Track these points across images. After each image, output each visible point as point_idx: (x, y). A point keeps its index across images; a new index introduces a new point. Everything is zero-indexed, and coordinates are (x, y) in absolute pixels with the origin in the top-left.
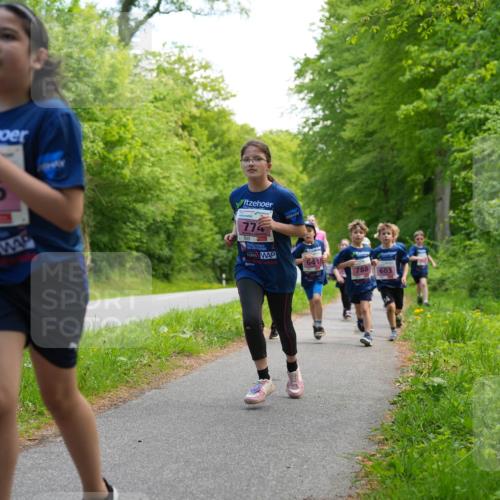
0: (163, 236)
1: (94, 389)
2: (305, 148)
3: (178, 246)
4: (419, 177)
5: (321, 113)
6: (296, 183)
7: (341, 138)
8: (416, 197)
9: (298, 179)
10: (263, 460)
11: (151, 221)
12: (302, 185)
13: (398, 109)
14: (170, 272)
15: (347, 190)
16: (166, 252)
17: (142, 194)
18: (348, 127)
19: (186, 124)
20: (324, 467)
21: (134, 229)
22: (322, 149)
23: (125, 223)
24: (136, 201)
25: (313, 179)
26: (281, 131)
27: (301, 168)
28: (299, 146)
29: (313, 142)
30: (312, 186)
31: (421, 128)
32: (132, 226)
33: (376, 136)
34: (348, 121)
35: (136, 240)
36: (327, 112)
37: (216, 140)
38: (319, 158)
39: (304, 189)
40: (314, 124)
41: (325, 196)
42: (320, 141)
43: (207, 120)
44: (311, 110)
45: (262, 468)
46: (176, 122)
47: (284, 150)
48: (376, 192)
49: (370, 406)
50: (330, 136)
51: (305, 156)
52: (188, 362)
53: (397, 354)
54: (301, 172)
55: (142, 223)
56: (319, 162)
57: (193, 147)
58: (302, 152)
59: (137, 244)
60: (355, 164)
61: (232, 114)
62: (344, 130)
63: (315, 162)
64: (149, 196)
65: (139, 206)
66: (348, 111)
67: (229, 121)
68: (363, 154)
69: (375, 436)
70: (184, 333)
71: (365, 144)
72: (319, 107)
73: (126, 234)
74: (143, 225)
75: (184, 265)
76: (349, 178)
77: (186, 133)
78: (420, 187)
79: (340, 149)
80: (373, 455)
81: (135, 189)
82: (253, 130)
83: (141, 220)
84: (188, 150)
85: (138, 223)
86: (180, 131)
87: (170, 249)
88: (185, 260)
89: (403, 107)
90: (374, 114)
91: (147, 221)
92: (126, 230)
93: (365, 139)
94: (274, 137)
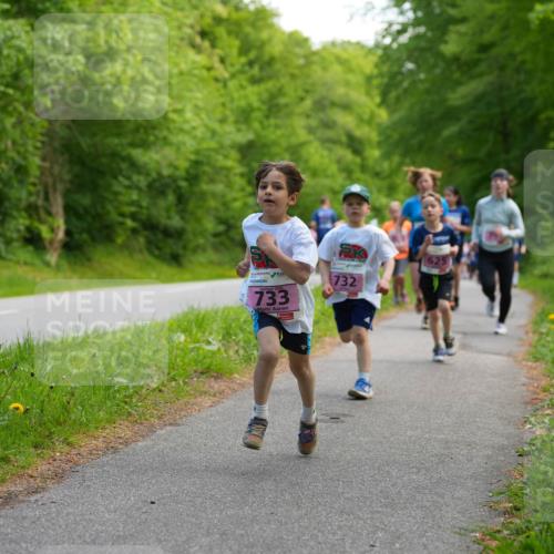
0: (171, 198)
1: (81, 424)
2: (385, 68)
3: (192, 213)
5: (410, 15)
6: (370, 121)
7: (440, 55)
9: (372, 116)
10: (334, 534)
11: (154, 175)
12: (379, 125)
13: (531, 9)
14: (181, 252)
15: (446, 133)
16: (175, 222)
17: (141, 135)
19: (207, 29)
20: (425, 546)
21: (129, 187)
22: (411, 71)
23: (115, 178)
24: (133, 145)
25: (397, 116)
26: (349, 43)
27: (378, 100)
28: (376, 66)
29: (398, 59)
30: (394, 126)
32: (126, 182)
33: (494, 51)
34: (452, 28)
35: (132, 203)
36: (420, 14)
37: (252, 55)
38: (405, 84)
41: (414, 142)
42: (409, 59)
43: (238, 24)
44: (396, 10)
45: (334, 545)
46: (192, 27)
48: (491, 136)
49: (488, 457)
50: (422, 50)
51: (386, 80)
52: (217, 386)
53: (524, 380)
54: (380, 105)
55: (142, 178)
56: (406, 91)
57: (217, 65)
58: (381, 75)
59: (133, 209)
61: (276, 15)
62: (446, 42)
63: (400, 91)
64: (152, 138)
65: (137, 153)
66: (452, 12)
67: (271, 26)
68: (472, 77)
69: (498, 502)
70: (209, 343)
71: (476, 63)
72: (407, 6)
73: (117, 194)
74: (142, 181)
75: (201, 241)
76: (451, 115)
77: (206, 44)
80: (499, 531)
81: (131, 126)
82: (306, 40)
83: (139, 173)
84: (209, 69)
85: (135, 178)
86: (198, 40)
87: (182, 218)
88: (202, 233)
89: (539, 7)
90: (492, 17)
91: (148, 174)
92: (117, 188)
93: (476, 56)
94: (337, 51)
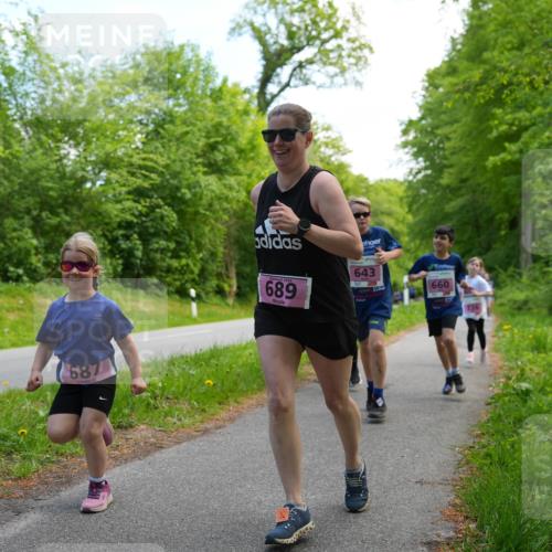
4: (506, 216)
8: (503, 233)
18: (446, 175)
31: (506, 175)
39: (410, 227)
40: (417, 173)
47: (392, 195)
60: (452, 205)
78: (507, 224)
79: (438, 194)
